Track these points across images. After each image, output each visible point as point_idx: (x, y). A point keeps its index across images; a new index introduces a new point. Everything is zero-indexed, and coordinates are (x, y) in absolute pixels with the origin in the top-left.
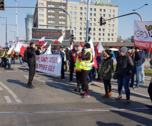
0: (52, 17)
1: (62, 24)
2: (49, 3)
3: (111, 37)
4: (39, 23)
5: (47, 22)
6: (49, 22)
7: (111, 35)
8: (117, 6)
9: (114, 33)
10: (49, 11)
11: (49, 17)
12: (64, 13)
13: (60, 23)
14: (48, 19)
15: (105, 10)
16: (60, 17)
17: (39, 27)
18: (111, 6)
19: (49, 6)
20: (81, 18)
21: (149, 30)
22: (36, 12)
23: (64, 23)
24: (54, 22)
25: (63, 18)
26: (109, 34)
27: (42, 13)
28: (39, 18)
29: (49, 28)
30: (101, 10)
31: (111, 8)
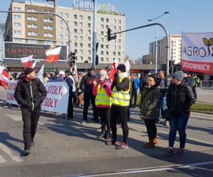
0: (33, 26)
1: (47, 37)
2: (27, 7)
3: (117, 56)
4: (14, 35)
5: (26, 34)
6: (29, 34)
7: (117, 53)
8: (124, 15)
9: (121, 51)
10: (29, 19)
11: (29, 26)
12: (51, 22)
13: (45, 35)
14: (28, 30)
15: (107, 20)
16: (45, 28)
17: (14, 41)
18: (116, 14)
19: (29, 11)
20: (76, 30)
21: (209, 45)
22: (9, 19)
23: (51, 36)
24: (36, 34)
25: (49, 28)
26: (114, 53)
27: (19, 21)
28: (15, 28)
29: (30, 42)
30: (102, 19)
31: (116, 17)
